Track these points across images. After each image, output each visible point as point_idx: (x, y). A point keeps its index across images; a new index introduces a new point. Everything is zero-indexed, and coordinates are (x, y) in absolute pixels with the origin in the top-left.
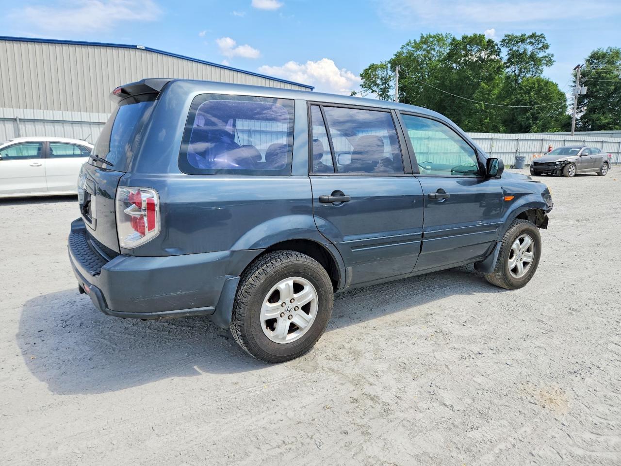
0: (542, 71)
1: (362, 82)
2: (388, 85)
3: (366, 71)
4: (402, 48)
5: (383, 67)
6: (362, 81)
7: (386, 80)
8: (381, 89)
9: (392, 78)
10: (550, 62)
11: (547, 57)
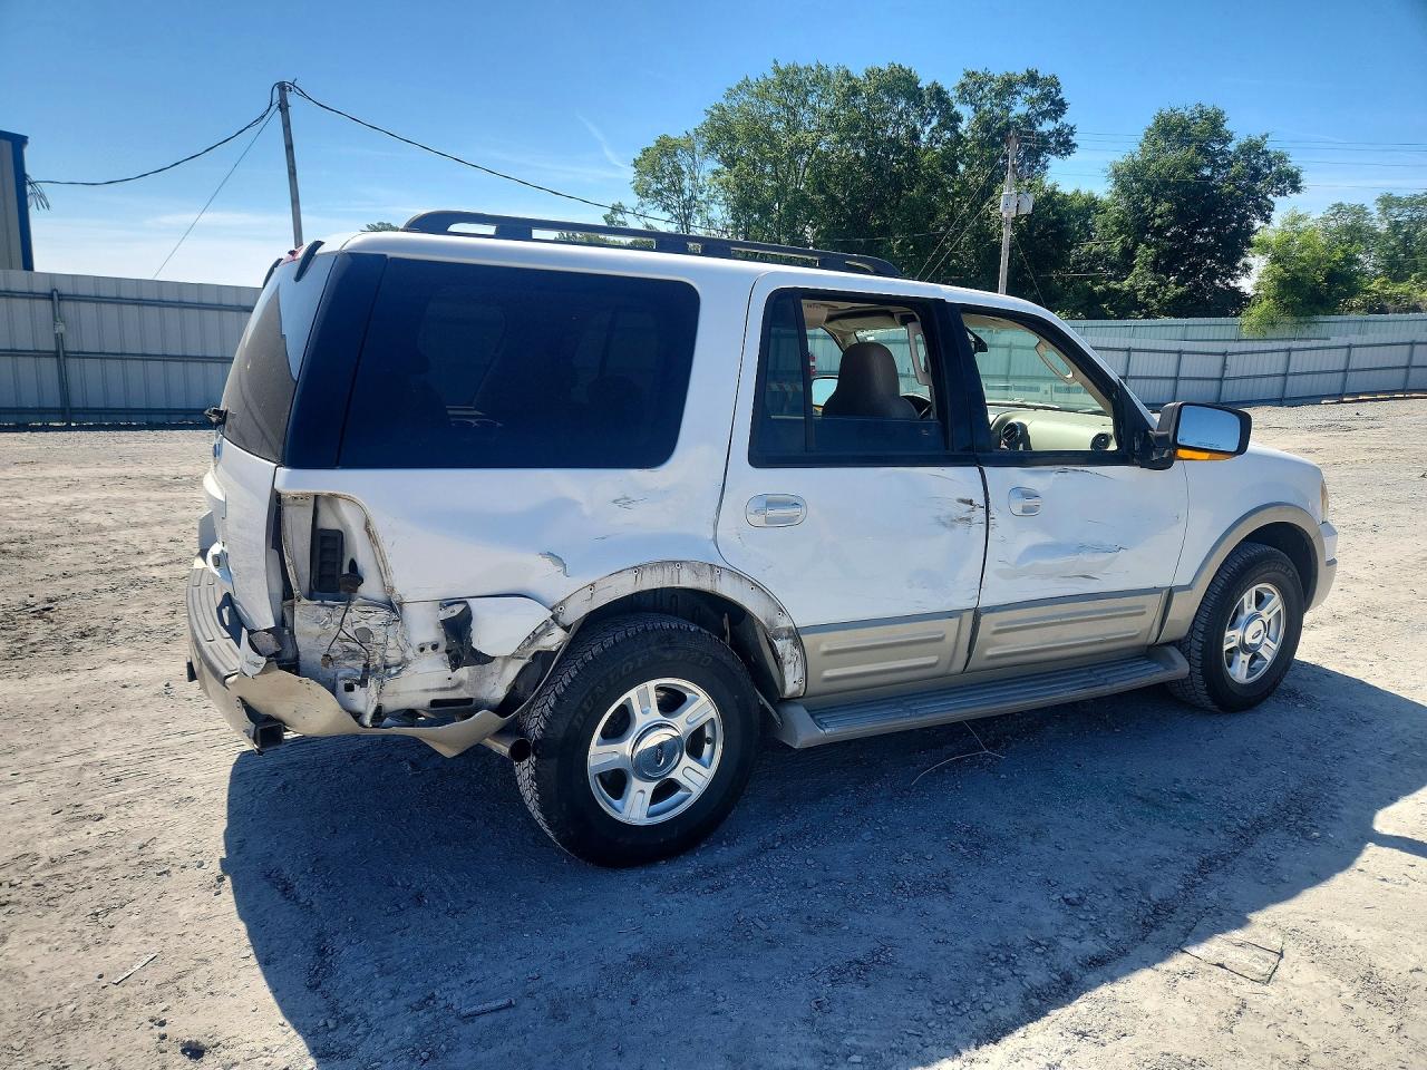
0: (1045, 167)
1: (636, 181)
3: (649, 153)
4: (728, 97)
6: (637, 177)
10: (1065, 145)
11: (1059, 132)
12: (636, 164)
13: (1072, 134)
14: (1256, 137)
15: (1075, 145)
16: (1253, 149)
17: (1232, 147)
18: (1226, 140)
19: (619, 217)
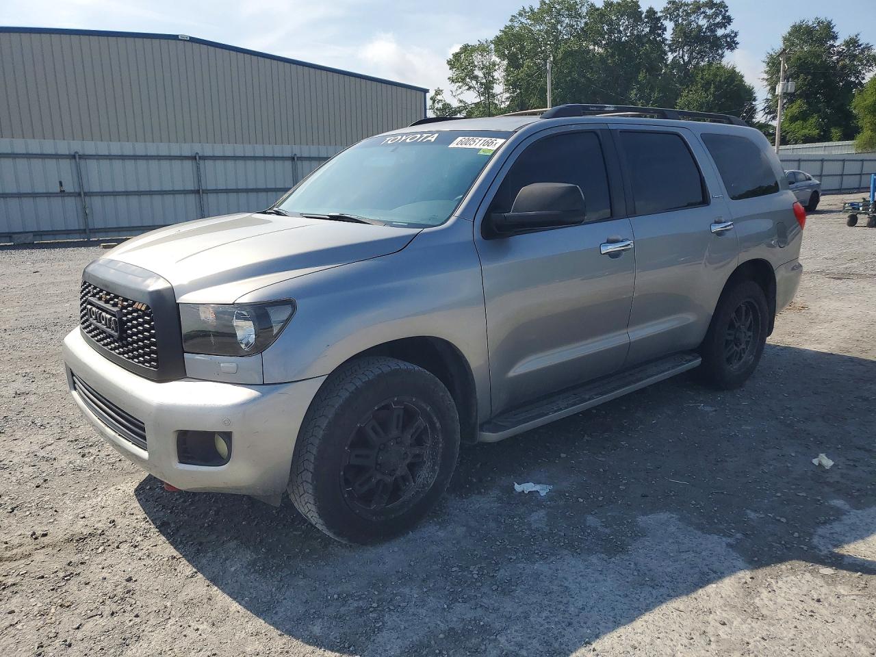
0: (722, 56)
1: (450, 73)
2: (493, 77)
3: (456, 56)
4: (511, 20)
5: (482, 49)
6: (451, 71)
7: (489, 69)
8: (481, 84)
9: (497, 67)
10: (732, 45)
11: (726, 36)
12: (449, 62)
13: (736, 36)
14: (853, 35)
15: (737, 43)
16: (853, 42)
17: (837, 43)
18: (835, 38)
19: (439, 97)
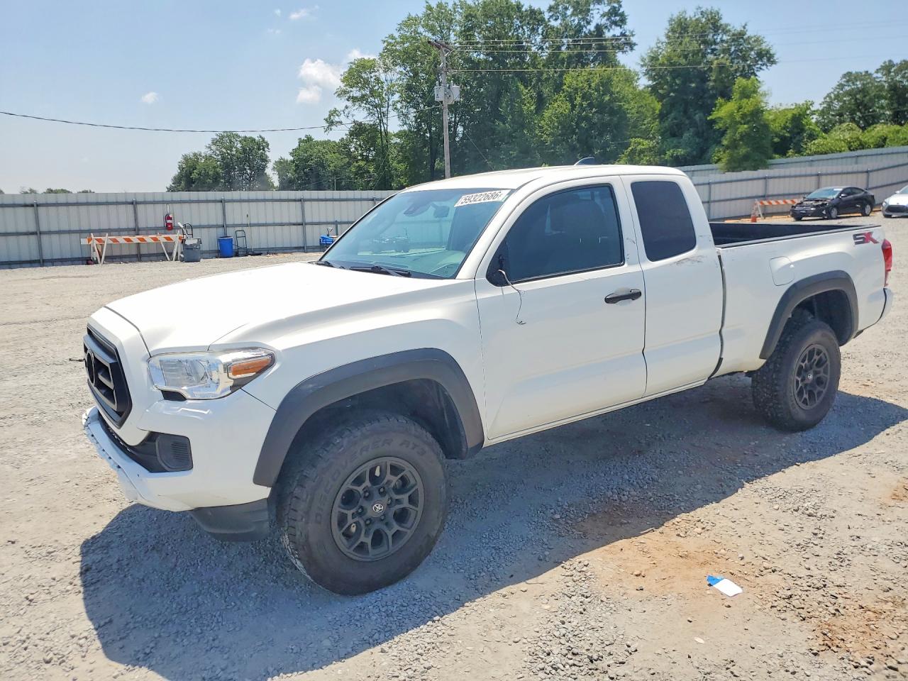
4: (401, 29)
11: (623, 35)
13: (633, 35)
15: (635, 44)
18: (725, 31)
19: (337, 119)
